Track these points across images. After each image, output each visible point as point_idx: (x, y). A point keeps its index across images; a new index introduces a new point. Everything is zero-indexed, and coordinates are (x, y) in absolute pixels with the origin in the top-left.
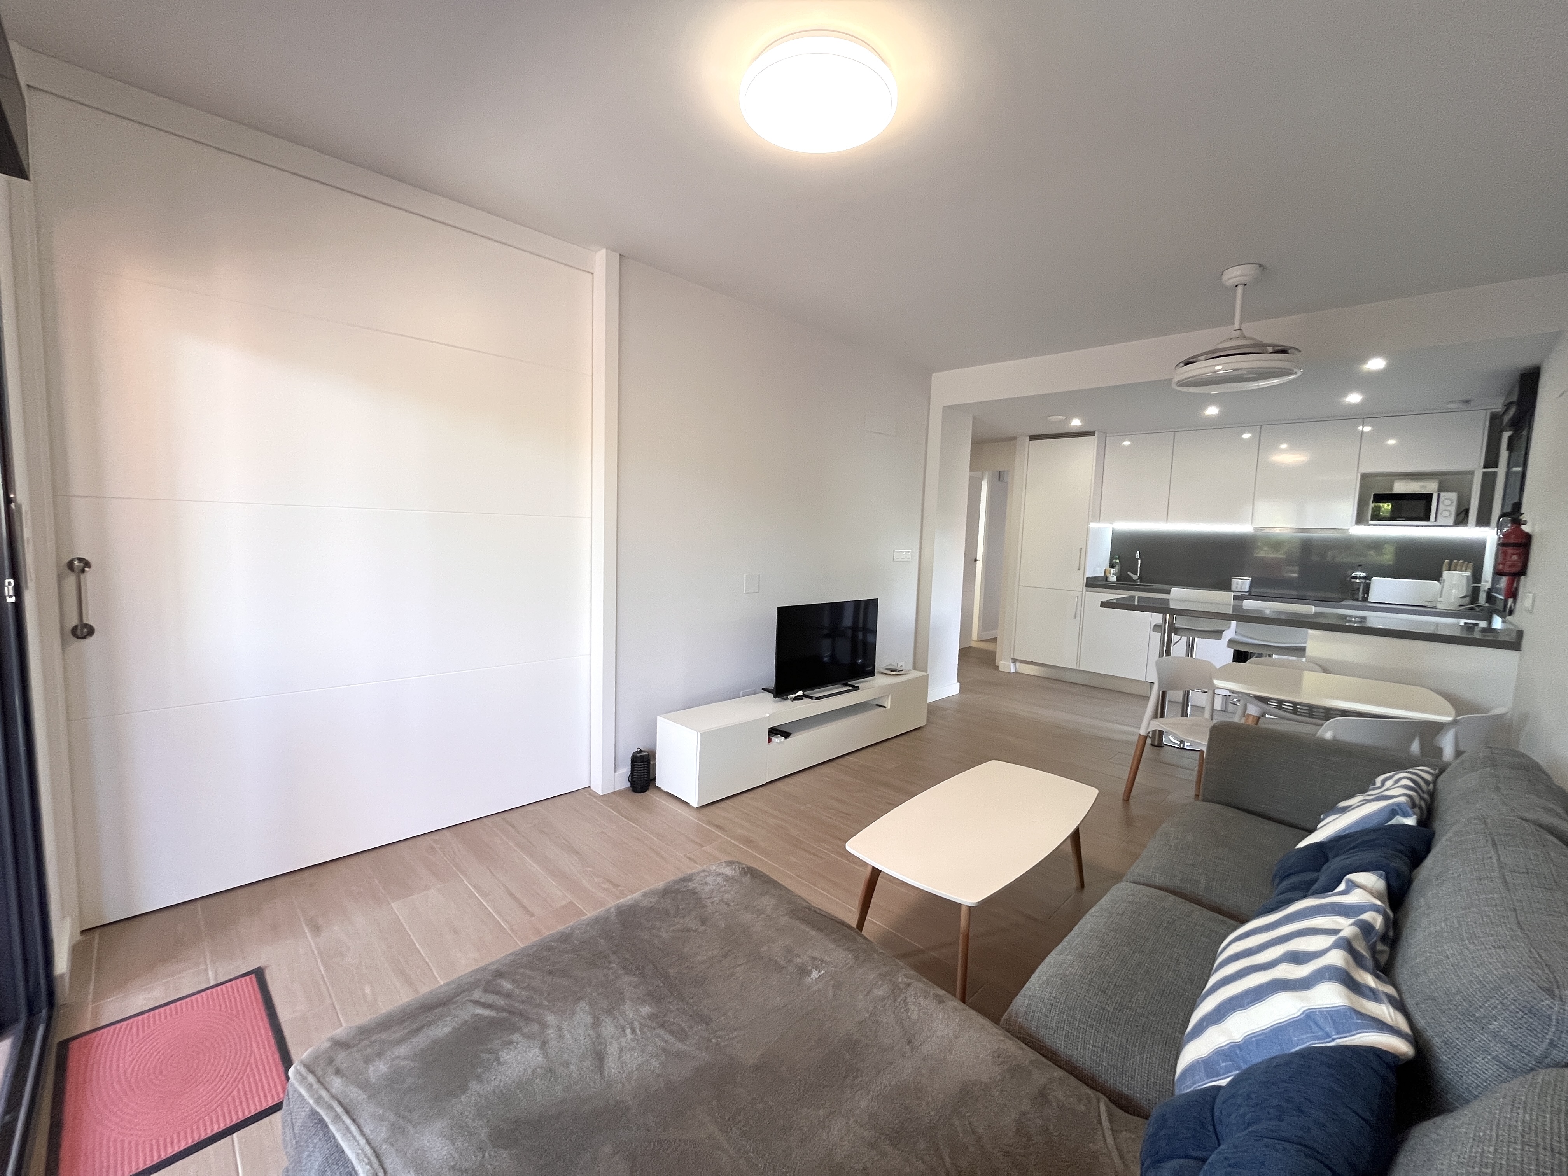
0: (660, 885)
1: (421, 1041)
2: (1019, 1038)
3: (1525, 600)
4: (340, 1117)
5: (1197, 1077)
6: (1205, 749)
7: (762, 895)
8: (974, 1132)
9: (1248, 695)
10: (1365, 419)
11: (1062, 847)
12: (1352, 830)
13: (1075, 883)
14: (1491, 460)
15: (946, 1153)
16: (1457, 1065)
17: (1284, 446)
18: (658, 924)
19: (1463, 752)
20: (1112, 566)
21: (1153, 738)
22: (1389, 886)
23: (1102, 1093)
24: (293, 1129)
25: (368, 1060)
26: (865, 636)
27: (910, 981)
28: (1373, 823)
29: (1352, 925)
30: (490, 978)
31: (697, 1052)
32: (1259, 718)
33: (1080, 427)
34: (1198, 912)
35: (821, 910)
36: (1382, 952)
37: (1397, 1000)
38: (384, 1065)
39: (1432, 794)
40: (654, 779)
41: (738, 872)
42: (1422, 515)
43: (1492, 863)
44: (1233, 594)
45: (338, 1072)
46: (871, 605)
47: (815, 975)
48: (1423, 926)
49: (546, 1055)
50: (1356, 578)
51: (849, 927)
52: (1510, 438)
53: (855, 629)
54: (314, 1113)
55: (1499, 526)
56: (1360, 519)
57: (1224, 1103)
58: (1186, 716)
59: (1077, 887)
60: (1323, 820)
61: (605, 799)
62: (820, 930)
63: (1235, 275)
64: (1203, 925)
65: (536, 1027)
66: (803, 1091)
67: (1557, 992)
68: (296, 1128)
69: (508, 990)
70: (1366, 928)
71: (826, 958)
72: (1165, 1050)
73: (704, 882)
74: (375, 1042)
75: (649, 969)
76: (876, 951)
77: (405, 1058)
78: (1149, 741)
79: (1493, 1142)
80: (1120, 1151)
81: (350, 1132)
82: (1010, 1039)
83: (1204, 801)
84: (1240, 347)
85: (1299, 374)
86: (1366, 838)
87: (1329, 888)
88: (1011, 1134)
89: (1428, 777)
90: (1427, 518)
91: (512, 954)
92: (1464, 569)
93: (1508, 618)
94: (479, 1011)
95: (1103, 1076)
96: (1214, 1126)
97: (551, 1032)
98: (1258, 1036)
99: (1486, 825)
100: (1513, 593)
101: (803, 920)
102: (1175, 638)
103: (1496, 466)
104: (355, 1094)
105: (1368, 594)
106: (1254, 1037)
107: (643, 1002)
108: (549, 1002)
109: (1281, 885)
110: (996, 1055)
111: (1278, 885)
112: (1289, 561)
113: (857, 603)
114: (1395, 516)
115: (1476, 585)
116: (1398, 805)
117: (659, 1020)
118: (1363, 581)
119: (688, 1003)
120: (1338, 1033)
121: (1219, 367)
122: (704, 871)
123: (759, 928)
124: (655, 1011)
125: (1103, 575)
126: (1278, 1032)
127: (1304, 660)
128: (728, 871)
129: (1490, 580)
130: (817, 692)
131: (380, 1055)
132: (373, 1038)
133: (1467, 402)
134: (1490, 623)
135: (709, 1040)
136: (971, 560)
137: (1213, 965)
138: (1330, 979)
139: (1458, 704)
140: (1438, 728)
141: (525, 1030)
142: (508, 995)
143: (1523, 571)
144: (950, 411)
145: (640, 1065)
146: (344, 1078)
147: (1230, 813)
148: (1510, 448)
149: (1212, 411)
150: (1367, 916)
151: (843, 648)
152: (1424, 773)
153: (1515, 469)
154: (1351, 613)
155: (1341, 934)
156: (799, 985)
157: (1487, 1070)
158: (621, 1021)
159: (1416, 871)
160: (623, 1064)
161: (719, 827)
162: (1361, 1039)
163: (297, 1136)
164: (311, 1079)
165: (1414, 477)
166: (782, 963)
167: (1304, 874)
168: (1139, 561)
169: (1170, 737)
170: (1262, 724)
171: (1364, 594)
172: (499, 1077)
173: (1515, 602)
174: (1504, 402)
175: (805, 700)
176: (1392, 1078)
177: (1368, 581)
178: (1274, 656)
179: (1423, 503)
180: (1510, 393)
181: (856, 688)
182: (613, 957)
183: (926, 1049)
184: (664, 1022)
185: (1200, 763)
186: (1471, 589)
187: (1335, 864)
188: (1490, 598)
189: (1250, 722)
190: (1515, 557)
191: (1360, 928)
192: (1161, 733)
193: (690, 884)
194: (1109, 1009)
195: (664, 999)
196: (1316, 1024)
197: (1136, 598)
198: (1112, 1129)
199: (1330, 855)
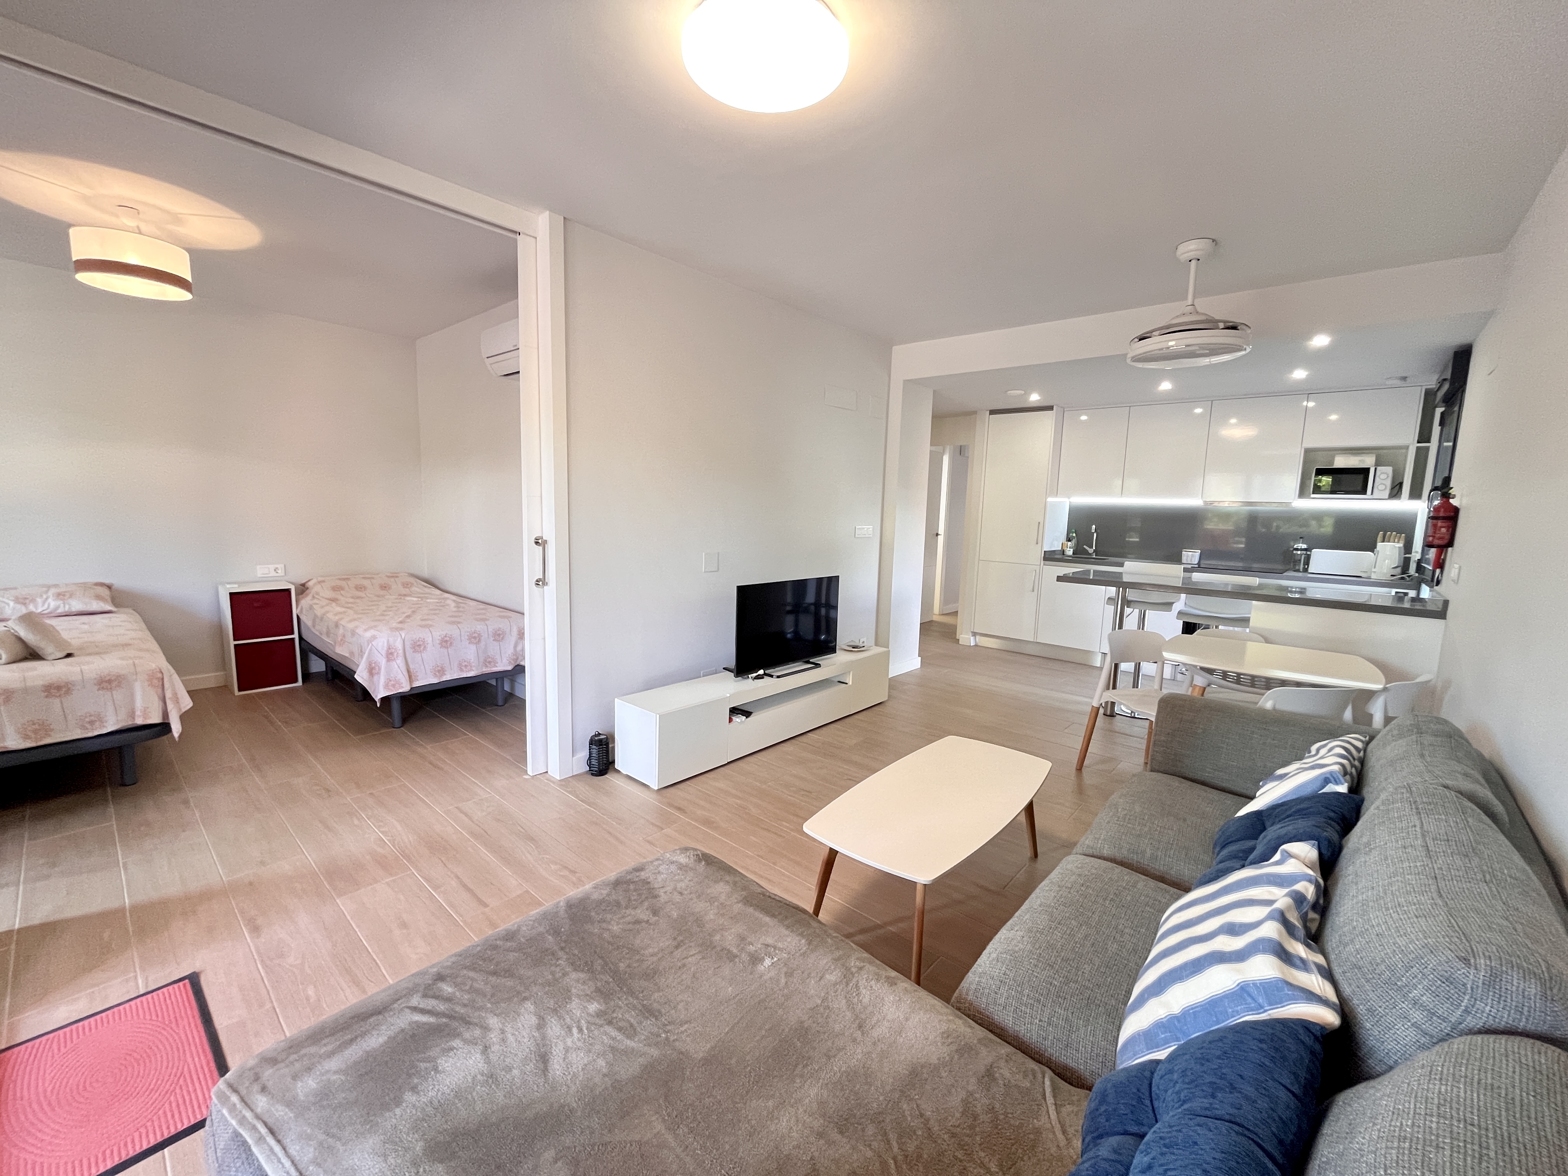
0: (612, 876)
1: (354, 1053)
2: (969, 1016)
3: (1452, 568)
4: (265, 1139)
5: (1137, 1048)
6: (1153, 719)
7: (717, 882)
8: (922, 1115)
9: (1195, 666)
10: (1309, 394)
11: (1018, 818)
12: (1289, 798)
13: (1029, 853)
14: (1424, 436)
15: (893, 1137)
16: (1379, 1032)
17: (1233, 421)
18: (609, 916)
19: (1393, 718)
20: (1069, 540)
21: (1105, 708)
22: (1321, 854)
23: (1047, 1067)
24: (216, 1152)
25: (295, 1077)
26: (827, 613)
27: (862, 964)
28: (1307, 791)
29: (1285, 895)
30: (430, 982)
31: (646, 1048)
32: (1205, 688)
33: (1038, 401)
34: (1143, 882)
35: (776, 895)
36: (1313, 920)
37: (1325, 968)
38: (313, 1081)
39: (1362, 761)
40: (613, 762)
41: (692, 860)
42: (1359, 488)
43: (1415, 831)
44: (1182, 566)
45: (264, 1089)
46: (833, 581)
47: (768, 962)
48: (1351, 894)
49: (488, 1061)
50: (1297, 549)
51: (804, 911)
52: (1442, 414)
53: (817, 604)
54: (237, 1134)
55: (1430, 499)
56: (1302, 493)
57: (1161, 1078)
58: (1137, 687)
59: (1031, 858)
60: (1262, 787)
61: (563, 783)
62: (773, 916)
63: (1189, 249)
64: (1147, 896)
65: (477, 1032)
66: (753, 1083)
67: (1472, 961)
68: (218, 1151)
69: (449, 993)
70: (1299, 899)
71: (780, 945)
72: (1108, 1022)
73: (657, 871)
74: (305, 1055)
75: (598, 965)
76: (829, 935)
77: (336, 1072)
78: (1101, 711)
79: (1411, 1116)
80: (1063, 1126)
81: (275, 1154)
82: (960, 1018)
83: (1152, 771)
84: (1192, 323)
85: (1248, 350)
86: (1302, 806)
87: (1265, 857)
88: (958, 1115)
89: (1359, 745)
90: (1363, 491)
91: (455, 955)
92: (1396, 540)
93: (1435, 587)
94: (418, 1018)
95: (1049, 1049)
96: (1151, 1101)
97: (494, 1037)
98: (1195, 1008)
99: (1411, 794)
100: (1440, 564)
101: (757, 907)
102: (1128, 610)
103: (1429, 441)
104: (280, 1112)
105: (1308, 565)
106: (1192, 1009)
107: (589, 998)
108: (492, 1003)
109: (1221, 854)
110: (945, 1035)
111: (1219, 852)
112: (1237, 533)
113: (819, 580)
114: (1334, 490)
115: (1407, 556)
116: (1331, 773)
117: (606, 1018)
118: (1305, 552)
119: (637, 998)
120: (1270, 1004)
121: (1173, 342)
122: (657, 859)
123: (712, 917)
124: (603, 1008)
125: (1060, 549)
126: (1213, 1005)
127: (1248, 630)
128: (682, 859)
129: (1420, 551)
130: (779, 671)
131: (309, 1069)
132: (303, 1052)
133: (1404, 379)
134: (1418, 594)
135: (659, 1036)
136: (932, 535)
137: (1156, 934)
138: (1264, 951)
139: (1390, 673)
140: (1369, 695)
141: (467, 1035)
142: (449, 999)
143: (1450, 544)
144: (910, 385)
145: (586, 1065)
146: (270, 1096)
147: (1175, 782)
148: (1442, 423)
149: (1166, 386)
150: (1300, 886)
151: (807, 624)
152: (1355, 740)
153: (1446, 444)
154: (1291, 583)
155: (1277, 905)
156: (751, 974)
157: (1406, 1036)
158: (568, 1020)
159: (1346, 838)
160: (569, 1065)
161: (679, 809)
162: (1292, 1010)
163: (220, 1159)
164: (234, 1098)
165: (1354, 452)
166: (735, 951)
167: (1242, 842)
168: (1095, 534)
169: (1122, 706)
170: (1207, 695)
171: (1304, 565)
172: (437, 1087)
173: (1442, 572)
174: (1438, 380)
175: (767, 678)
176: (1318, 1047)
177: (1308, 553)
178: (1220, 627)
179: (1361, 477)
180: (1443, 372)
181: (817, 665)
182: (561, 954)
183: (876, 1033)
184: (613, 1018)
185: (1149, 732)
186: (1402, 560)
187: (1273, 832)
188: (1420, 568)
189: (1196, 694)
190: (1444, 530)
191: (1293, 899)
192: (1113, 704)
193: (643, 873)
194: (1056, 983)
195: (612, 994)
196: (1250, 995)
197: (1092, 571)
198: (1056, 1104)
199: (1267, 824)
